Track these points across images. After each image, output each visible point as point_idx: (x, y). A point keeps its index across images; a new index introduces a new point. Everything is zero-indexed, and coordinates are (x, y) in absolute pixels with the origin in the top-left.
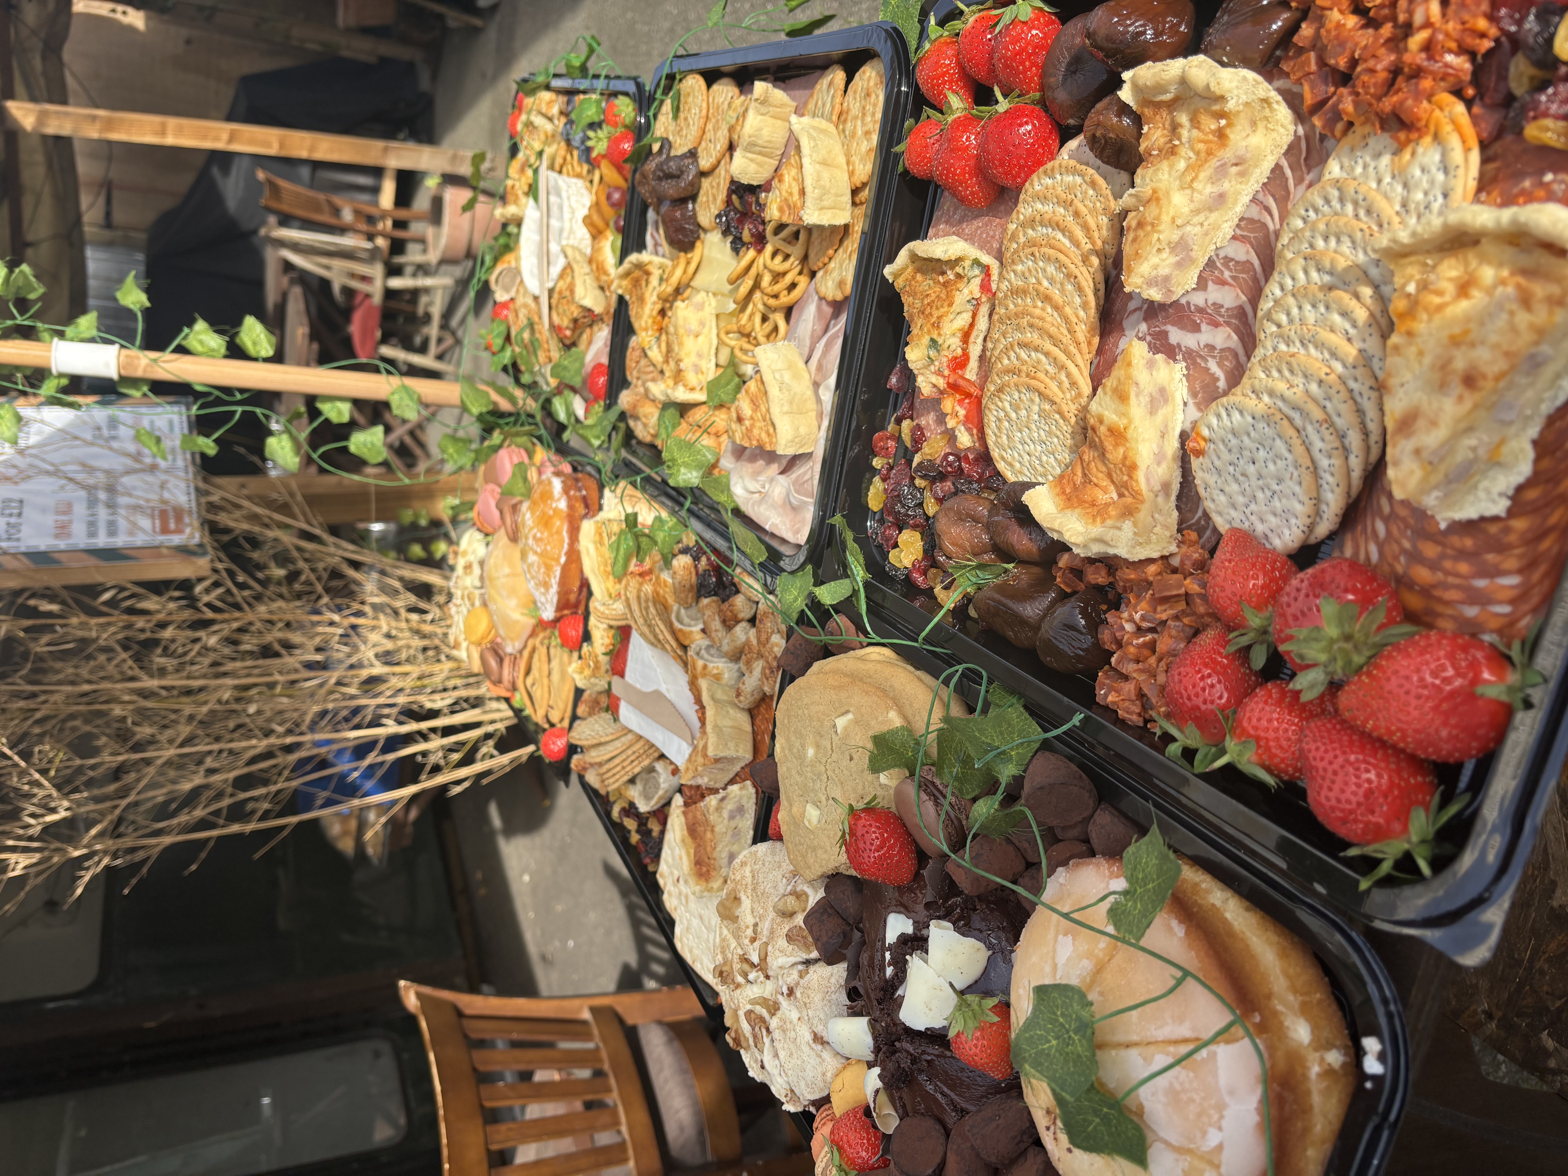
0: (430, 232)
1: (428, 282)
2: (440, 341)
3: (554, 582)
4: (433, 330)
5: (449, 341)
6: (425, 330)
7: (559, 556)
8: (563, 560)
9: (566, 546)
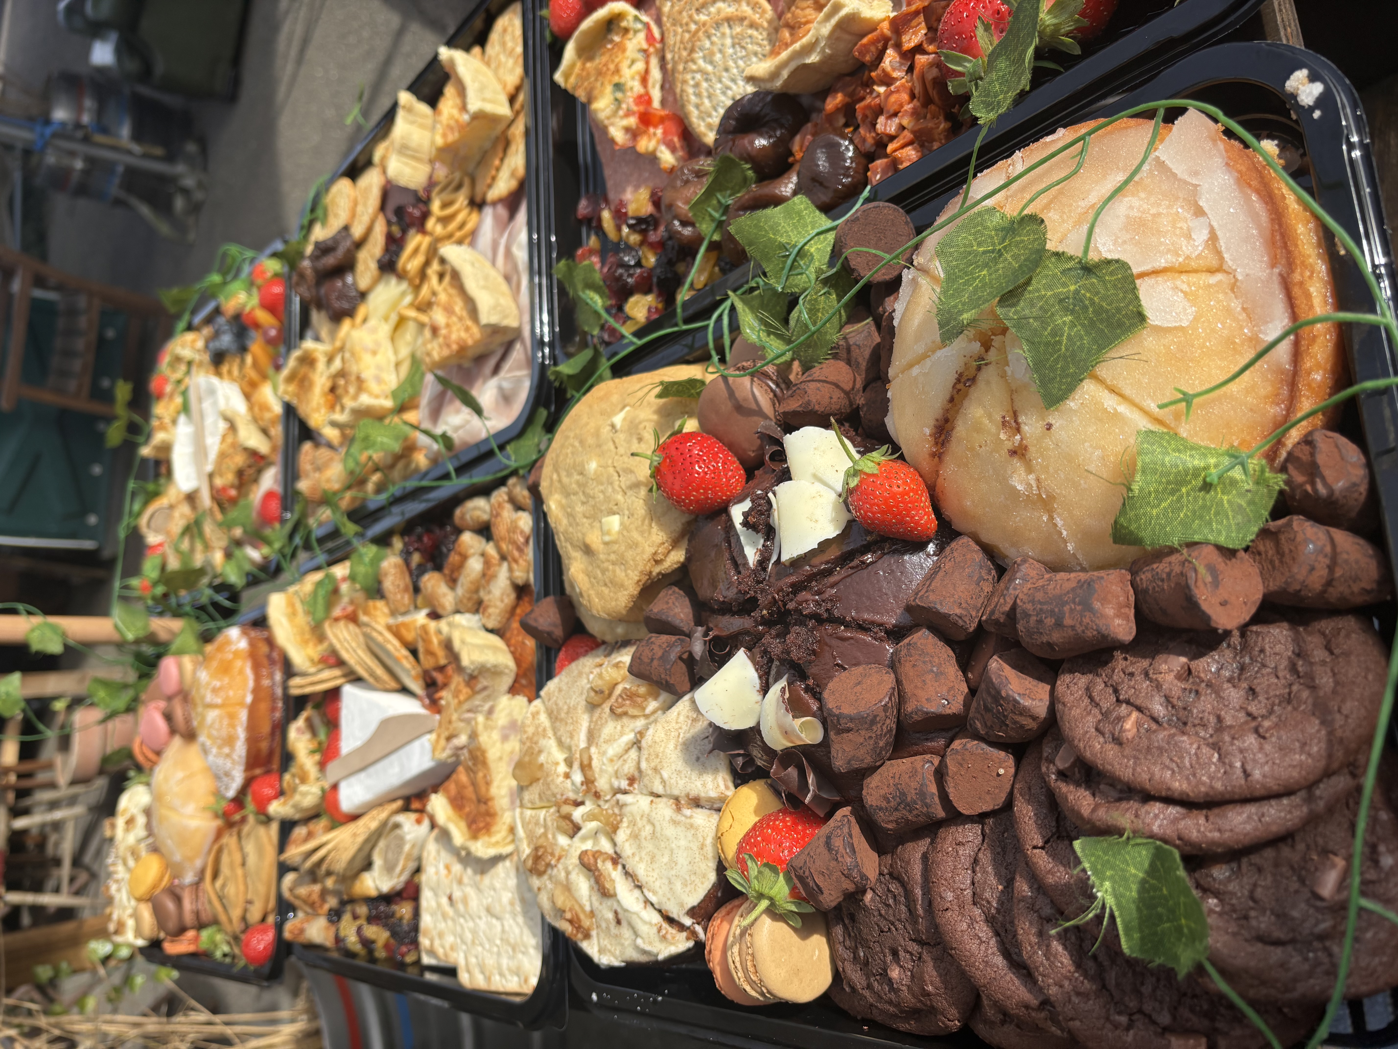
0: (58, 760)
1: (58, 815)
2: (72, 880)
3: (241, 734)
4: (66, 870)
5: (83, 877)
6: (55, 872)
7: (244, 696)
8: (249, 699)
9: (251, 684)
